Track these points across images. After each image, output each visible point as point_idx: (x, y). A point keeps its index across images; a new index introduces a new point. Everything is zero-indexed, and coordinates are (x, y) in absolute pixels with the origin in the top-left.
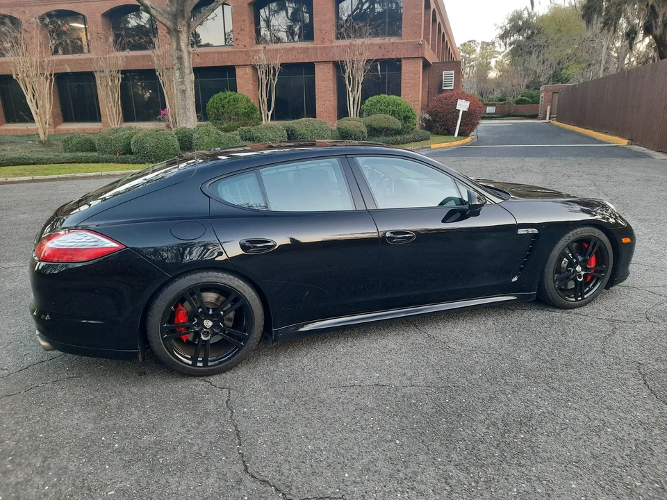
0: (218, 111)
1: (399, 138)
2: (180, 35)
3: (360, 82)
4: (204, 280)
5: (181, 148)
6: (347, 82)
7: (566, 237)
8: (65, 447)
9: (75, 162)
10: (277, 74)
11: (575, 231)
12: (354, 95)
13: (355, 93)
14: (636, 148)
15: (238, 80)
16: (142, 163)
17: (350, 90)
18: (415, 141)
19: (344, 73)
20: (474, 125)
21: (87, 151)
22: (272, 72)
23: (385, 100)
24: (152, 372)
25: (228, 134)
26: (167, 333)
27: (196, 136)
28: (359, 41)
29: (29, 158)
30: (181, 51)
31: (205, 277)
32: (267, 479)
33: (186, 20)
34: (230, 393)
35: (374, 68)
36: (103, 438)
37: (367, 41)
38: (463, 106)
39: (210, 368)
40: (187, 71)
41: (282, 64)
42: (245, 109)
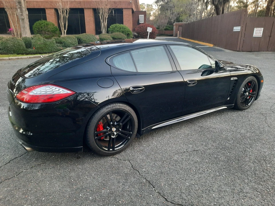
0: (39, 30)
3: (107, 18)
4: (114, 108)
5: (27, 47)
6: (101, 18)
7: (245, 81)
8: (62, 203)
10: (68, 13)
11: (248, 78)
12: (104, 24)
13: (104, 22)
14: (217, 47)
16: (6, 54)
17: (102, 21)
19: (99, 13)
20: (154, 38)
22: (66, 12)
23: (119, 26)
24: (83, 157)
25: (50, 40)
27: (32, 41)
31: (114, 106)
32: (180, 203)
34: (130, 162)
36: (81, 195)
39: (116, 151)
40: (24, 9)
41: (70, 8)
42: (53, 29)
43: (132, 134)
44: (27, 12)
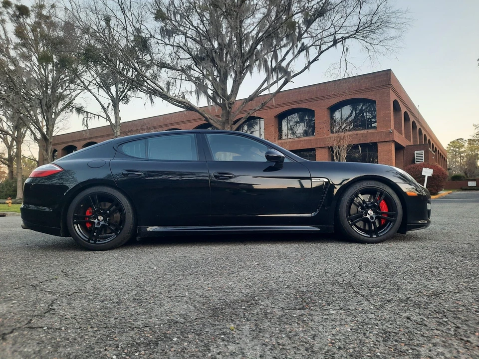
4: (100, 191)
6: (335, 158)
26: (77, 220)
38: (427, 172)
39: (97, 245)
43: (122, 228)
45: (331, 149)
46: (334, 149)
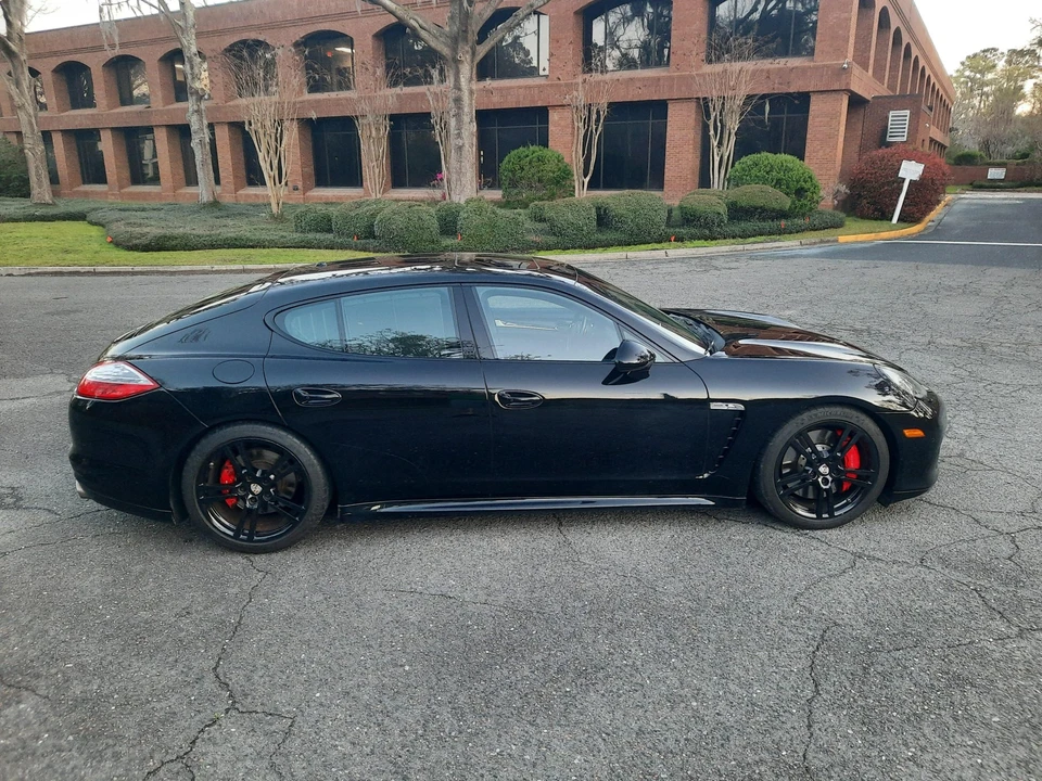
0: (514, 175)
1: (783, 223)
2: (460, 66)
3: (733, 132)
4: (249, 434)
5: (441, 233)
6: (712, 132)
8: (60, 609)
9: (304, 247)
10: (602, 120)
11: (812, 412)
12: (723, 150)
13: (724, 148)
15: (551, 128)
17: (716, 144)
18: (814, 229)
19: (709, 117)
20: (930, 205)
21: (322, 231)
22: (594, 118)
23: (766, 162)
26: (206, 495)
27: (463, 215)
28: (737, 66)
29: (248, 239)
30: (460, 89)
31: (250, 431)
32: (229, 683)
33: (470, 44)
34: (264, 577)
35: (759, 109)
36: (100, 607)
37: (750, 65)
38: (911, 171)
39: (256, 544)
40: (466, 119)
41: (610, 105)
42: (554, 173)
43: (305, 511)
44: (474, 127)
45: (704, 106)
46: (711, 110)
